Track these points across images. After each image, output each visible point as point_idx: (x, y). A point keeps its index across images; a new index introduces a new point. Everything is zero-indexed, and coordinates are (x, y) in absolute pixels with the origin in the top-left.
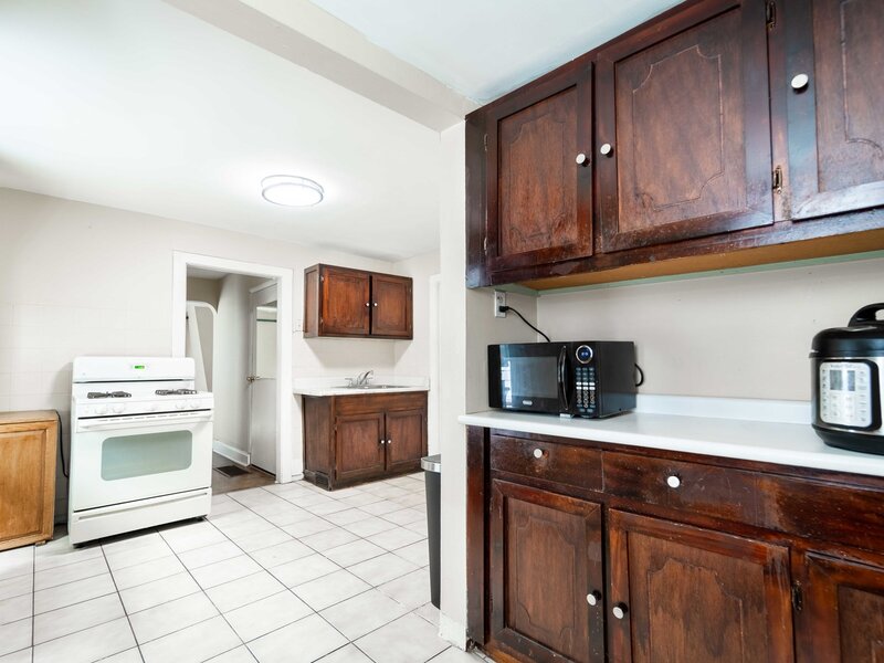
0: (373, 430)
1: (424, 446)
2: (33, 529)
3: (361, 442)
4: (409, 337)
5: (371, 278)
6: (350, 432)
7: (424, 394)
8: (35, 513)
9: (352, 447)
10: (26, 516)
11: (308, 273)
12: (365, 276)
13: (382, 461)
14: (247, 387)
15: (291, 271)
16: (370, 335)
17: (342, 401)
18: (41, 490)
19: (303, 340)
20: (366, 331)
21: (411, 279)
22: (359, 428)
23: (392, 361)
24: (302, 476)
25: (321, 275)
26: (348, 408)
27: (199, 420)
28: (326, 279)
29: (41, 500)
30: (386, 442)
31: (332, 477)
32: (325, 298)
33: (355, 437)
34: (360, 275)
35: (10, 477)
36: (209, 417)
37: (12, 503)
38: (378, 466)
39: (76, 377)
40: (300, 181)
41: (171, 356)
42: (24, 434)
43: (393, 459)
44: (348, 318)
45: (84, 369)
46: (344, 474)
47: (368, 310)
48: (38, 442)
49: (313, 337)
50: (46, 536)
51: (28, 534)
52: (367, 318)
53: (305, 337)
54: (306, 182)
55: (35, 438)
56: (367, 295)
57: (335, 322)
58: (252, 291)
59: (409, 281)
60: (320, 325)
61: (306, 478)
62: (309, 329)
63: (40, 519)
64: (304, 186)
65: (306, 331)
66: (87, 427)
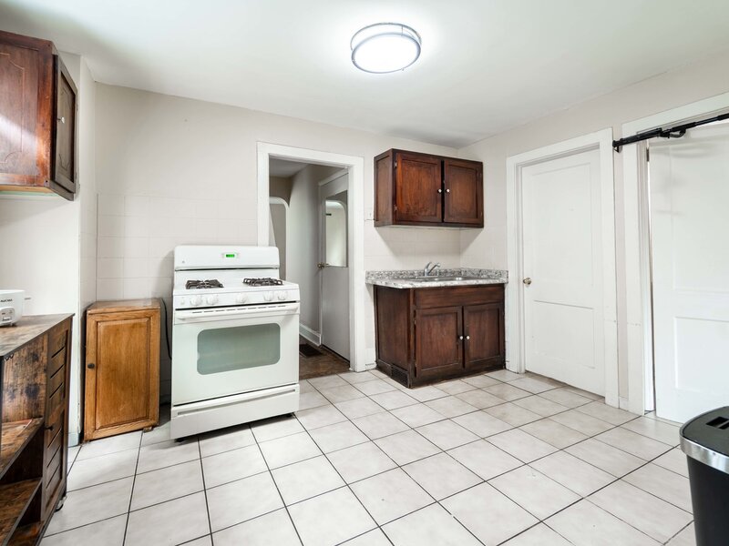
0: (451, 325)
1: (501, 343)
2: (141, 415)
3: (439, 337)
4: (479, 224)
5: (442, 163)
6: (429, 326)
7: (501, 287)
8: (143, 399)
9: (431, 343)
10: (135, 401)
11: (378, 161)
12: (437, 161)
13: (460, 358)
14: (317, 273)
15: (362, 159)
16: (443, 222)
17: (421, 293)
18: (147, 377)
19: (374, 229)
20: (438, 218)
21: (481, 164)
22: (437, 322)
23: (459, 250)
24: (375, 365)
25: (394, 161)
26: (427, 301)
27: (285, 313)
28: (398, 165)
29: (147, 386)
30: (465, 337)
31: (412, 373)
32: (399, 184)
33: (434, 331)
34: (432, 160)
35: (121, 363)
36: (295, 310)
37: (123, 389)
38: (455, 364)
39: (178, 264)
40: (398, 29)
41: (257, 245)
42: (133, 321)
43: (472, 356)
44: (421, 206)
45: (185, 257)
46: (424, 372)
47: (440, 196)
48: (144, 330)
49: (383, 225)
50: (152, 422)
51: (136, 420)
52: (439, 205)
53: (376, 226)
54: (406, 31)
55: (140, 325)
56: (439, 181)
57: (408, 210)
58: (321, 184)
59: (480, 164)
60: (394, 213)
61: (380, 368)
62: (380, 217)
63: (147, 405)
64: (402, 35)
65: (377, 219)
66: (183, 319)
